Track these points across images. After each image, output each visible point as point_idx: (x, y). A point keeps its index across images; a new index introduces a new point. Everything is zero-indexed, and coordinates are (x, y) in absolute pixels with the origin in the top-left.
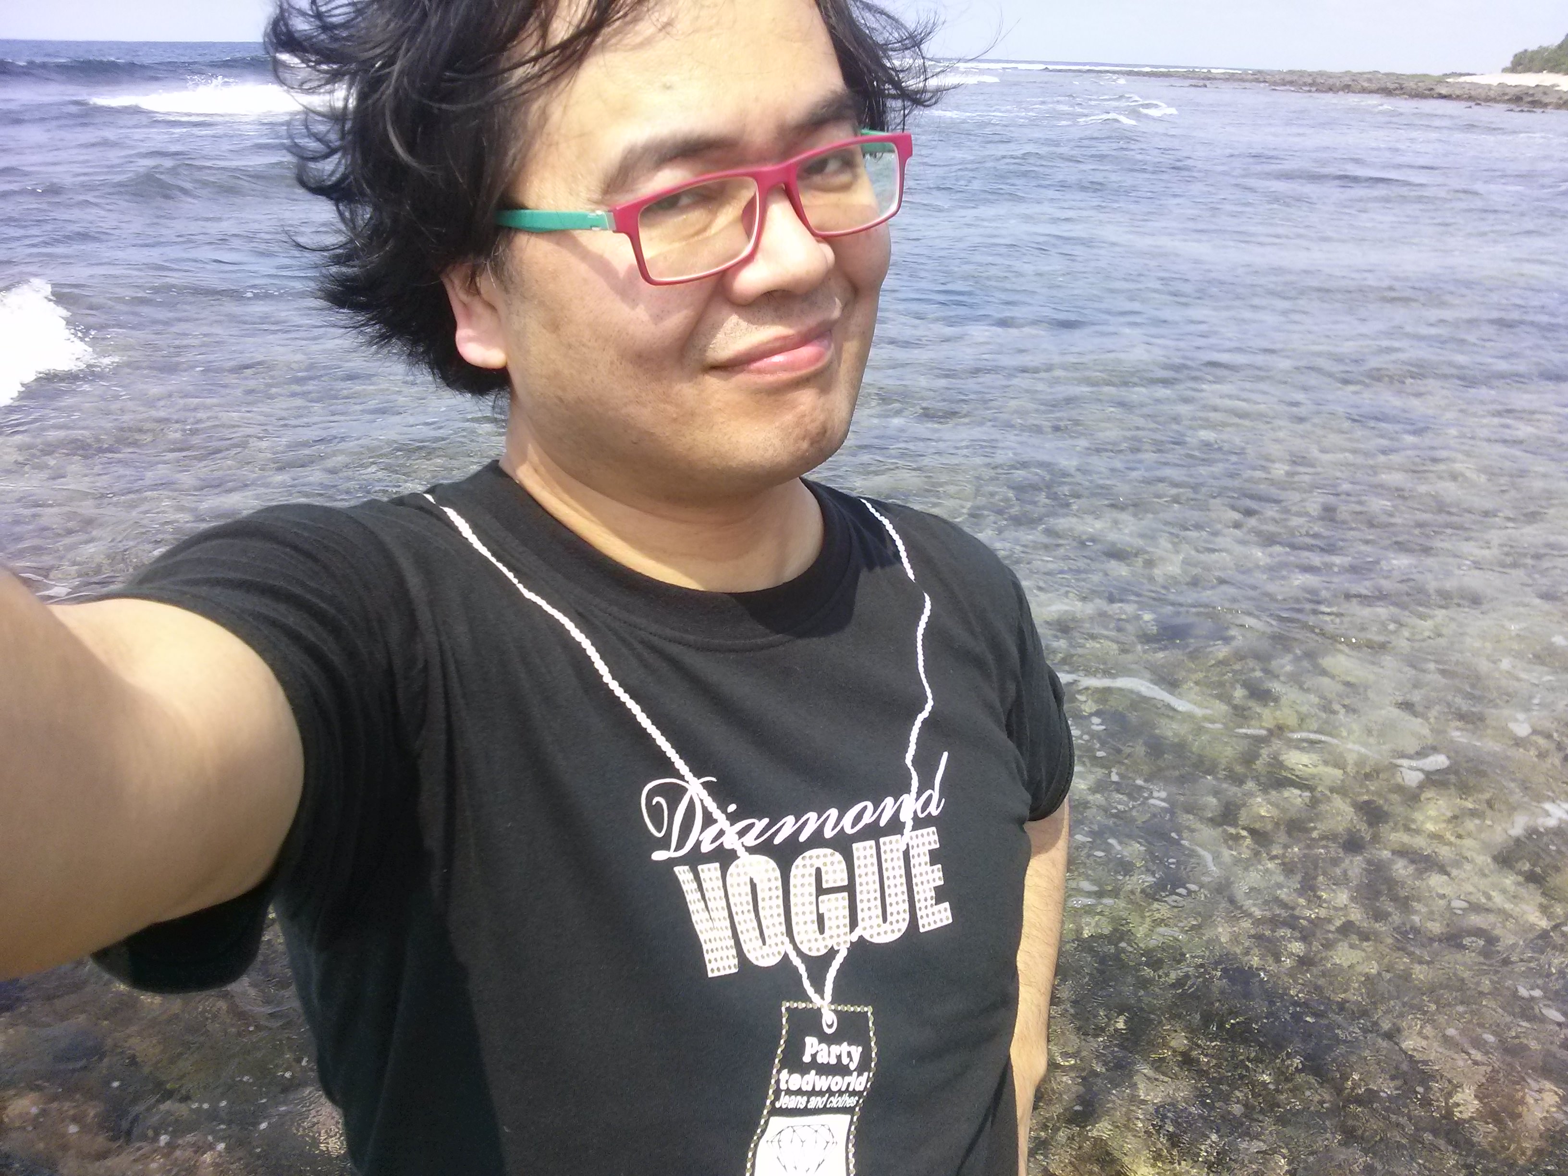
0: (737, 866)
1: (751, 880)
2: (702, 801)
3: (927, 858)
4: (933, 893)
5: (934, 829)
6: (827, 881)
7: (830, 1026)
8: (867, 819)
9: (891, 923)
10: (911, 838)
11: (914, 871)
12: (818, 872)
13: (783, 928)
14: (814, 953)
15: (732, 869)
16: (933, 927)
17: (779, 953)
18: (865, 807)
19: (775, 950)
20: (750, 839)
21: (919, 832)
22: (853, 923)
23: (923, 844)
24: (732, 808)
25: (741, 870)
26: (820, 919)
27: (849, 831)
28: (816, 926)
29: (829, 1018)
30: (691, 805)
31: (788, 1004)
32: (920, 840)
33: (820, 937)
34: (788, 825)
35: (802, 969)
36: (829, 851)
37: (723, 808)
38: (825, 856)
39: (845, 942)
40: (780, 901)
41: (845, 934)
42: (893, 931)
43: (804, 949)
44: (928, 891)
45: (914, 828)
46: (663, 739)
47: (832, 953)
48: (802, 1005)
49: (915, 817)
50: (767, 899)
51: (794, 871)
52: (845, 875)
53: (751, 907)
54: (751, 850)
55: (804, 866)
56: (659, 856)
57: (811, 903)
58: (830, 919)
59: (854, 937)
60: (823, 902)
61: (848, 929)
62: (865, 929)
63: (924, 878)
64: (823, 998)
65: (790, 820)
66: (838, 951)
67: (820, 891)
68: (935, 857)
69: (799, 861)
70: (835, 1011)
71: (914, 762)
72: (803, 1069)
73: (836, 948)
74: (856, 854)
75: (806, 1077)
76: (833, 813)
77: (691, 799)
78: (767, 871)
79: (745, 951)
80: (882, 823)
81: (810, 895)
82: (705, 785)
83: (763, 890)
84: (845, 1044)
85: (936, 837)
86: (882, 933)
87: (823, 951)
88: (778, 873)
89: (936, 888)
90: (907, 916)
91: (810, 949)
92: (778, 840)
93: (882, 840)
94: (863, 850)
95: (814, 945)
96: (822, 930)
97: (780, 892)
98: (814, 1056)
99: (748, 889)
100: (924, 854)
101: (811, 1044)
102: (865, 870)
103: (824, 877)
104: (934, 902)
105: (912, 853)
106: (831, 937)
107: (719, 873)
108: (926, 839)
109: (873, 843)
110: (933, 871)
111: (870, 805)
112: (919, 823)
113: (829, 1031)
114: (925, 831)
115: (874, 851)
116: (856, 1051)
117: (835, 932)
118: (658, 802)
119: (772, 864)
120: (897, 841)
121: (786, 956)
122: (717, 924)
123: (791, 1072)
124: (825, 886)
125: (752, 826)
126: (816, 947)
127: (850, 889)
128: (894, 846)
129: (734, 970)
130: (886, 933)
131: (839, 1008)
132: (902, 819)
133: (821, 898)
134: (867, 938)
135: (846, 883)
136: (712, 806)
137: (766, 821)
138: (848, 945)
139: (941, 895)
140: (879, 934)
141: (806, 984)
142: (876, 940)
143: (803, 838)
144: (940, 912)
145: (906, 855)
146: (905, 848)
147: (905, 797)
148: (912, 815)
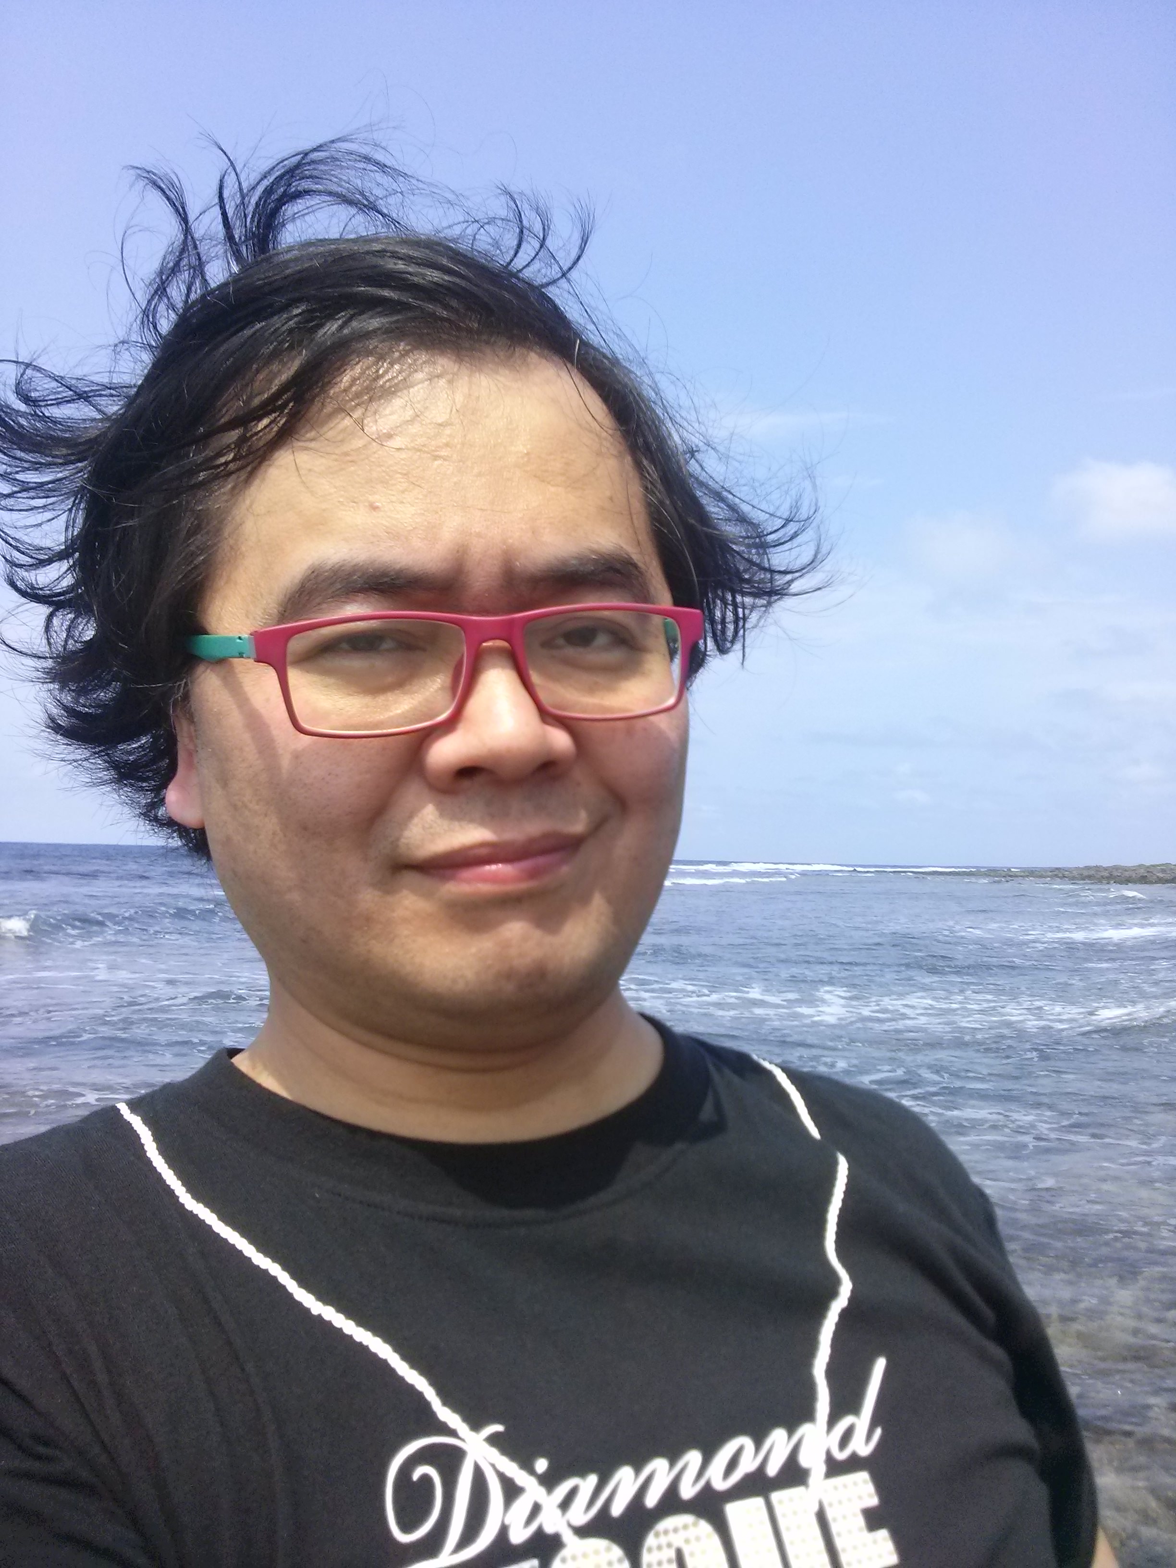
0: (565, 1559)
2: (493, 1466)
3: (862, 1521)
5: (866, 1476)
8: (748, 1465)
10: (825, 1491)
11: (839, 1543)
12: (680, 1554)
18: (742, 1447)
20: (577, 1514)
21: (838, 1481)
23: (850, 1499)
24: (542, 1465)
27: (720, 1484)
30: (478, 1471)
32: (842, 1494)
34: (627, 1483)
36: (691, 1520)
37: (528, 1466)
38: (687, 1528)
45: (829, 1475)
49: (830, 1460)
51: (646, 1555)
52: (721, 1554)
54: (582, 1532)
55: (658, 1548)
63: (860, 1554)
65: (627, 1473)
68: (875, 1519)
69: (651, 1540)
74: (732, 1520)
76: (693, 1458)
77: (477, 1464)
78: (607, 1561)
80: (772, 1470)
82: (494, 1440)
85: (872, 1490)
92: (616, 1510)
93: (776, 1496)
94: (744, 1513)
100: (854, 1515)
103: (690, 1562)
105: (830, 1514)
108: (853, 1491)
109: (761, 1501)
110: (875, 1541)
111: (748, 1443)
112: (835, 1468)
114: (849, 1479)
115: (764, 1514)
118: (422, 1475)
119: (614, 1550)
120: (802, 1497)
125: (575, 1491)
128: (797, 1505)
132: (804, 1460)
136: (511, 1469)
137: (594, 1479)
143: (650, 1501)
145: (822, 1518)
146: (816, 1508)
147: (805, 1429)
148: (823, 1457)
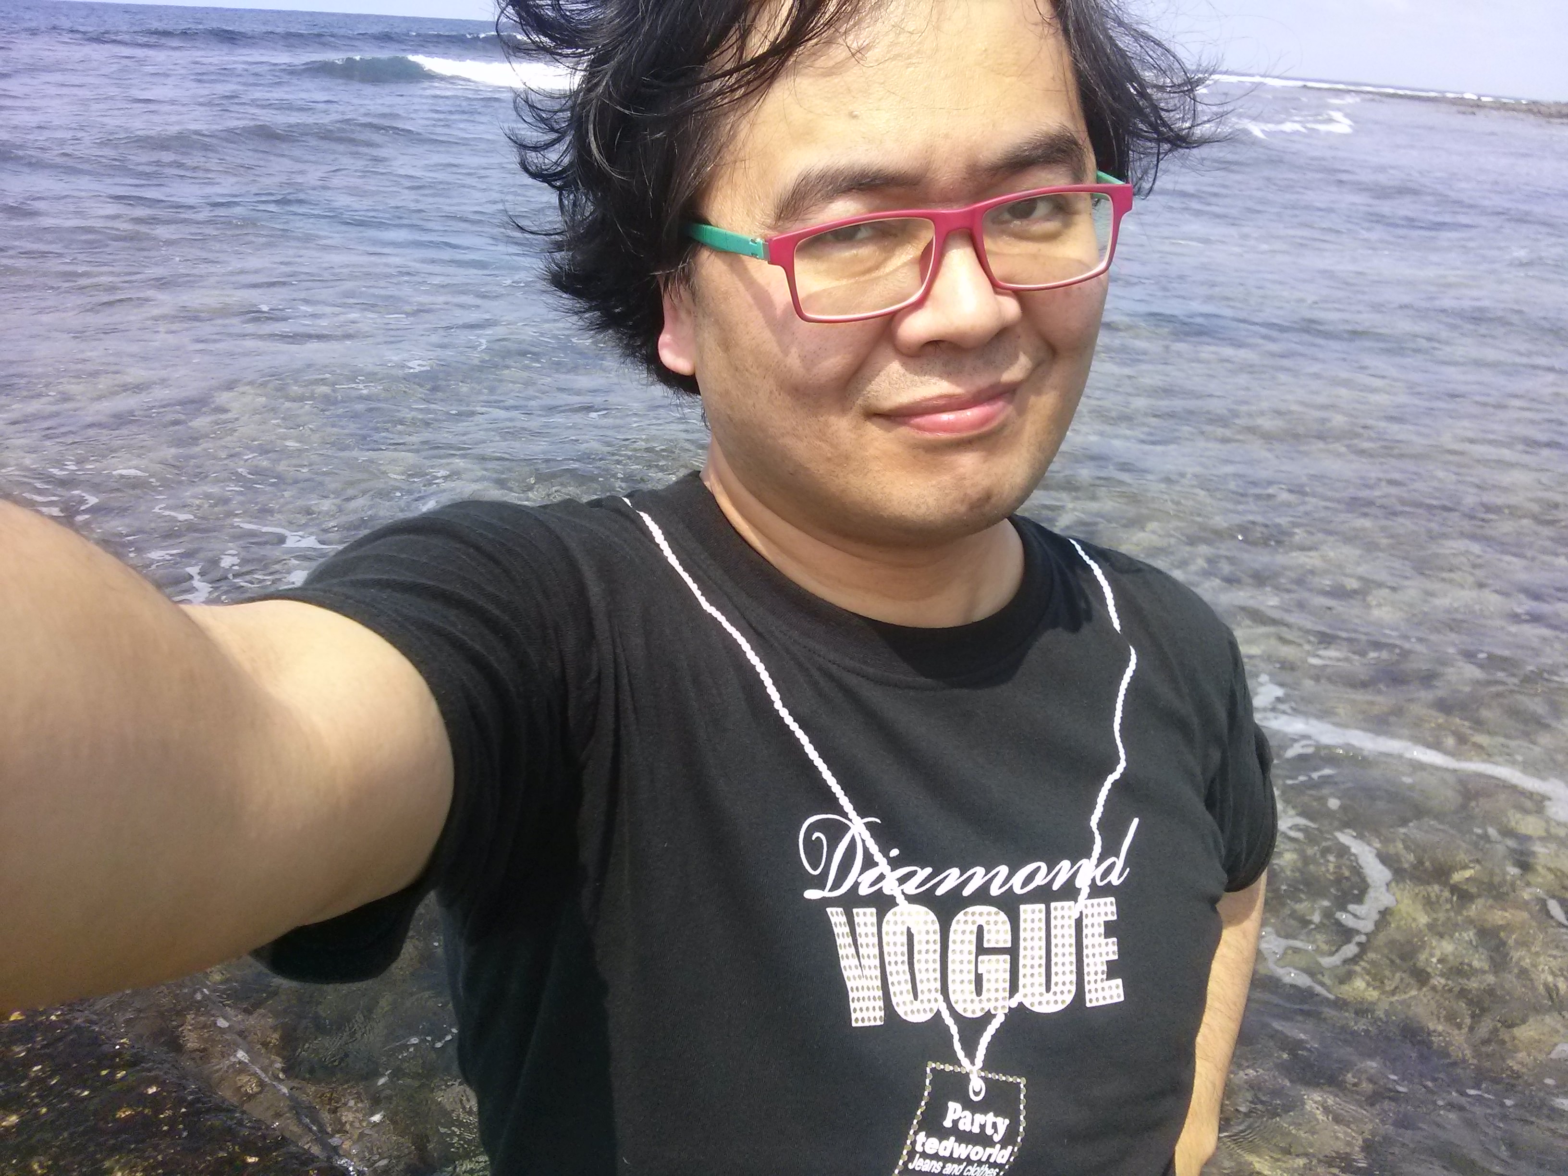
0: (895, 914)
1: (909, 929)
2: (863, 841)
3: (1102, 930)
4: (1105, 968)
5: (1113, 899)
6: (989, 941)
7: (977, 1094)
8: (1040, 880)
9: (1055, 993)
10: (1086, 906)
11: (1085, 942)
12: (980, 929)
13: (938, 985)
14: (969, 1015)
15: (889, 916)
16: (1102, 1003)
17: (931, 1010)
18: (1039, 868)
19: (927, 1006)
20: (911, 888)
21: (1095, 901)
22: (1014, 988)
23: (1099, 914)
24: (894, 852)
25: (899, 918)
26: (979, 980)
27: (1018, 890)
28: (972, 987)
29: (976, 1084)
30: (853, 843)
31: (934, 1065)
32: (1096, 910)
33: (977, 999)
34: (952, 877)
35: (954, 1030)
36: (993, 909)
37: (885, 852)
38: (989, 914)
39: (1003, 1007)
40: (937, 956)
41: (1004, 999)
42: (1056, 1002)
43: (959, 1009)
44: (1099, 964)
45: (1091, 896)
46: (830, 773)
47: (988, 1017)
48: (949, 1068)
49: (1093, 885)
50: (923, 952)
51: (954, 926)
52: (1009, 937)
53: (906, 958)
54: (911, 899)
55: (966, 922)
56: (811, 894)
57: (969, 962)
58: (989, 981)
59: (1013, 1003)
60: (982, 962)
61: (1007, 994)
62: (1025, 996)
63: (1097, 951)
64: (973, 1063)
65: (955, 872)
66: (994, 1016)
67: (981, 950)
68: (1110, 929)
69: (960, 916)
70: (984, 1079)
71: (1100, 825)
72: (943, 1134)
73: (993, 1012)
74: (1022, 916)
75: (945, 1143)
76: (1004, 870)
77: (853, 840)
78: (926, 923)
79: (894, 1004)
80: (1056, 886)
81: (970, 953)
82: (869, 826)
83: (920, 942)
84: (991, 1114)
85: (1114, 909)
86: (1044, 1002)
87: (979, 1014)
88: (937, 926)
89: (1109, 963)
90: (1073, 988)
91: (965, 1010)
92: (939, 892)
93: (1053, 905)
94: (1030, 913)
95: (970, 1007)
96: (979, 991)
97: (938, 947)
98: (955, 1122)
99: (904, 939)
100: (1099, 925)
101: (954, 1110)
102: (1032, 934)
103: (986, 936)
104: (1105, 976)
105: (1085, 922)
106: (989, 1000)
107: (874, 919)
108: (1103, 909)
109: (1043, 906)
110: (1107, 944)
111: (1044, 867)
112: (1096, 891)
113: (976, 1099)
114: (1102, 901)
115: (1043, 916)
116: (1003, 1124)
117: (993, 995)
118: (818, 838)
119: (932, 916)
120: (1070, 908)
121: (938, 1013)
122: (867, 972)
123: (928, 1136)
124: (986, 945)
125: (913, 874)
126: (972, 1009)
127: (1013, 952)
128: (1066, 913)
129: (879, 1023)
130: (1048, 1003)
131: (990, 1076)
132: (1078, 883)
133: (980, 958)
134: (1028, 1005)
135: (1009, 945)
136: (874, 848)
137: (928, 870)
138: (1007, 1011)
139: (1113, 970)
140: (1040, 1003)
141: (957, 1046)
142: (1037, 1009)
143: (967, 892)
144: (1110, 988)
145: (1079, 923)
146: (1078, 915)
147: (1084, 862)
148: (1089, 882)
